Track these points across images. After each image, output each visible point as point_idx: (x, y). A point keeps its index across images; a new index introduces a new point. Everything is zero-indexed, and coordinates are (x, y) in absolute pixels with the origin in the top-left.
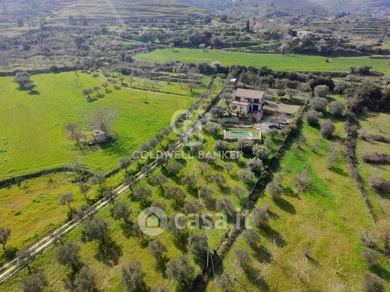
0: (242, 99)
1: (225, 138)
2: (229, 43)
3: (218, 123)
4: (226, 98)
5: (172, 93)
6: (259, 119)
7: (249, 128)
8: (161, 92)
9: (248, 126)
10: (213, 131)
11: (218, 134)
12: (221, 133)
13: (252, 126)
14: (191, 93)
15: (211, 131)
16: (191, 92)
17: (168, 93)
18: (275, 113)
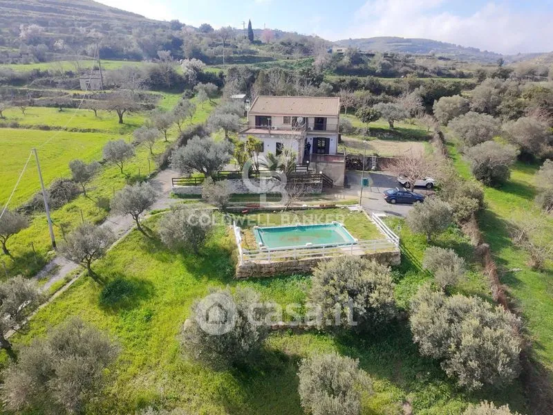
0: (277, 122)
1: (240, 264)
2: (220, 56)
3: (206, 201)
4: (226, 129)
5: (58, 128)
6: (339, 179)
7: (323, 208)
8: (24, 127)
9: (316, 204)
10: (183, 235)
11: (209, 244)
12: (222, 242)
13: (328, 203)
14: (121, 126)
15: (171, 234)
16: (121, 122)
17: (46, 128)
18: (374, 163)
